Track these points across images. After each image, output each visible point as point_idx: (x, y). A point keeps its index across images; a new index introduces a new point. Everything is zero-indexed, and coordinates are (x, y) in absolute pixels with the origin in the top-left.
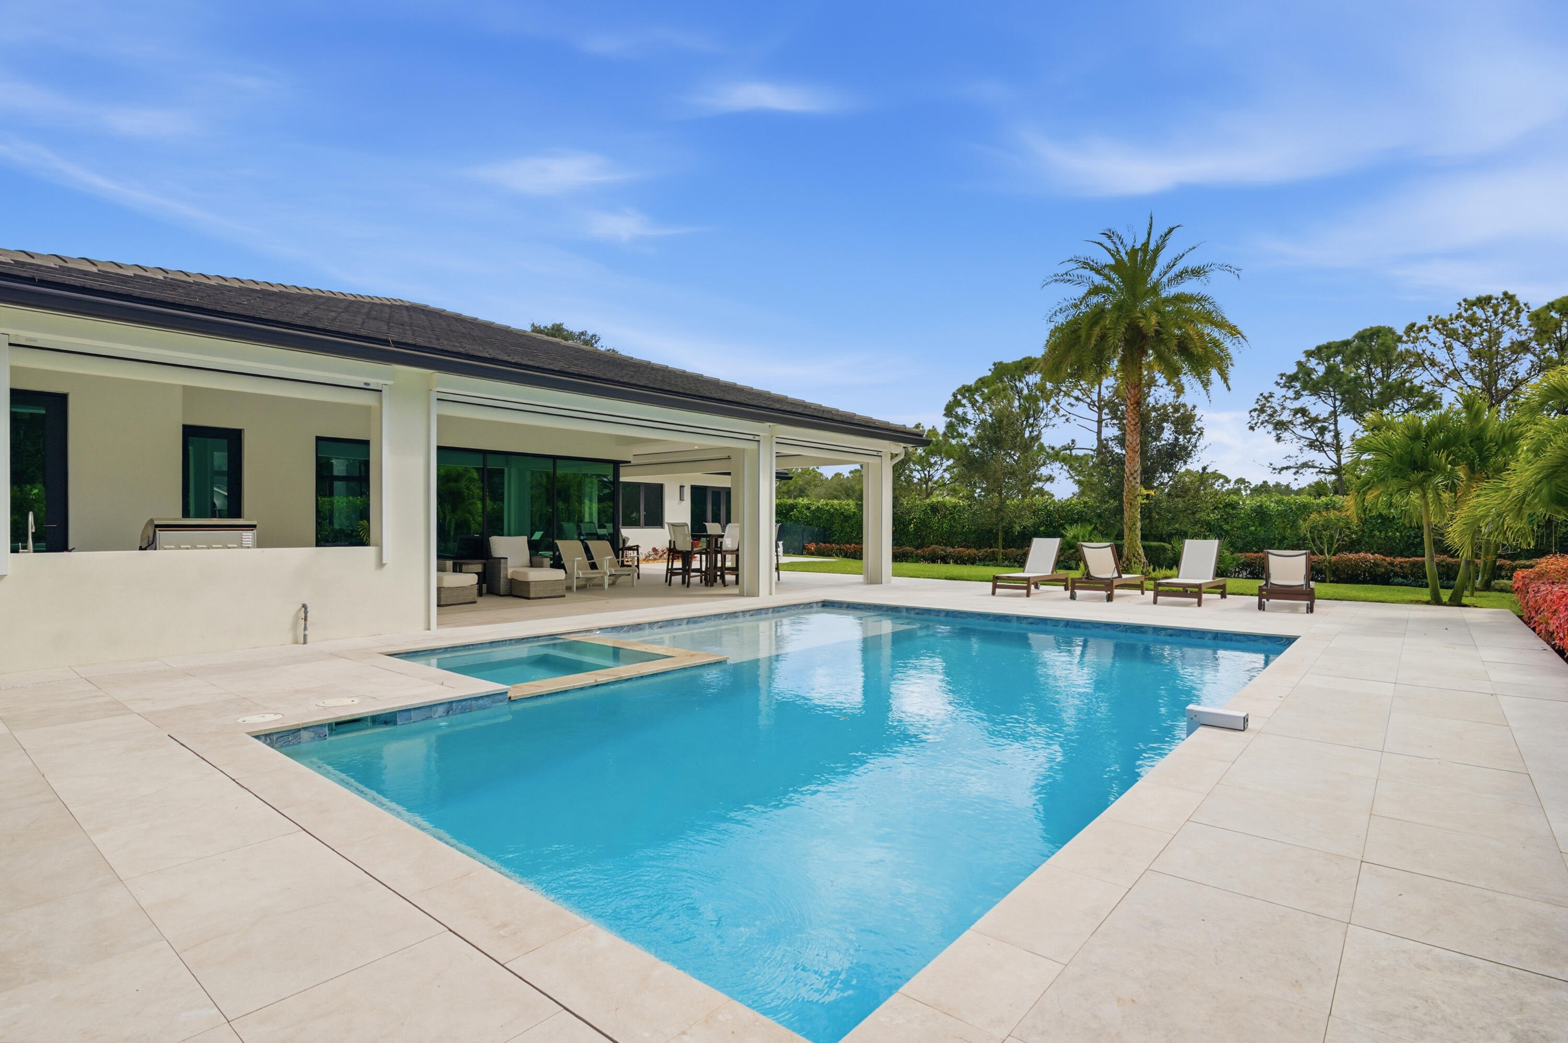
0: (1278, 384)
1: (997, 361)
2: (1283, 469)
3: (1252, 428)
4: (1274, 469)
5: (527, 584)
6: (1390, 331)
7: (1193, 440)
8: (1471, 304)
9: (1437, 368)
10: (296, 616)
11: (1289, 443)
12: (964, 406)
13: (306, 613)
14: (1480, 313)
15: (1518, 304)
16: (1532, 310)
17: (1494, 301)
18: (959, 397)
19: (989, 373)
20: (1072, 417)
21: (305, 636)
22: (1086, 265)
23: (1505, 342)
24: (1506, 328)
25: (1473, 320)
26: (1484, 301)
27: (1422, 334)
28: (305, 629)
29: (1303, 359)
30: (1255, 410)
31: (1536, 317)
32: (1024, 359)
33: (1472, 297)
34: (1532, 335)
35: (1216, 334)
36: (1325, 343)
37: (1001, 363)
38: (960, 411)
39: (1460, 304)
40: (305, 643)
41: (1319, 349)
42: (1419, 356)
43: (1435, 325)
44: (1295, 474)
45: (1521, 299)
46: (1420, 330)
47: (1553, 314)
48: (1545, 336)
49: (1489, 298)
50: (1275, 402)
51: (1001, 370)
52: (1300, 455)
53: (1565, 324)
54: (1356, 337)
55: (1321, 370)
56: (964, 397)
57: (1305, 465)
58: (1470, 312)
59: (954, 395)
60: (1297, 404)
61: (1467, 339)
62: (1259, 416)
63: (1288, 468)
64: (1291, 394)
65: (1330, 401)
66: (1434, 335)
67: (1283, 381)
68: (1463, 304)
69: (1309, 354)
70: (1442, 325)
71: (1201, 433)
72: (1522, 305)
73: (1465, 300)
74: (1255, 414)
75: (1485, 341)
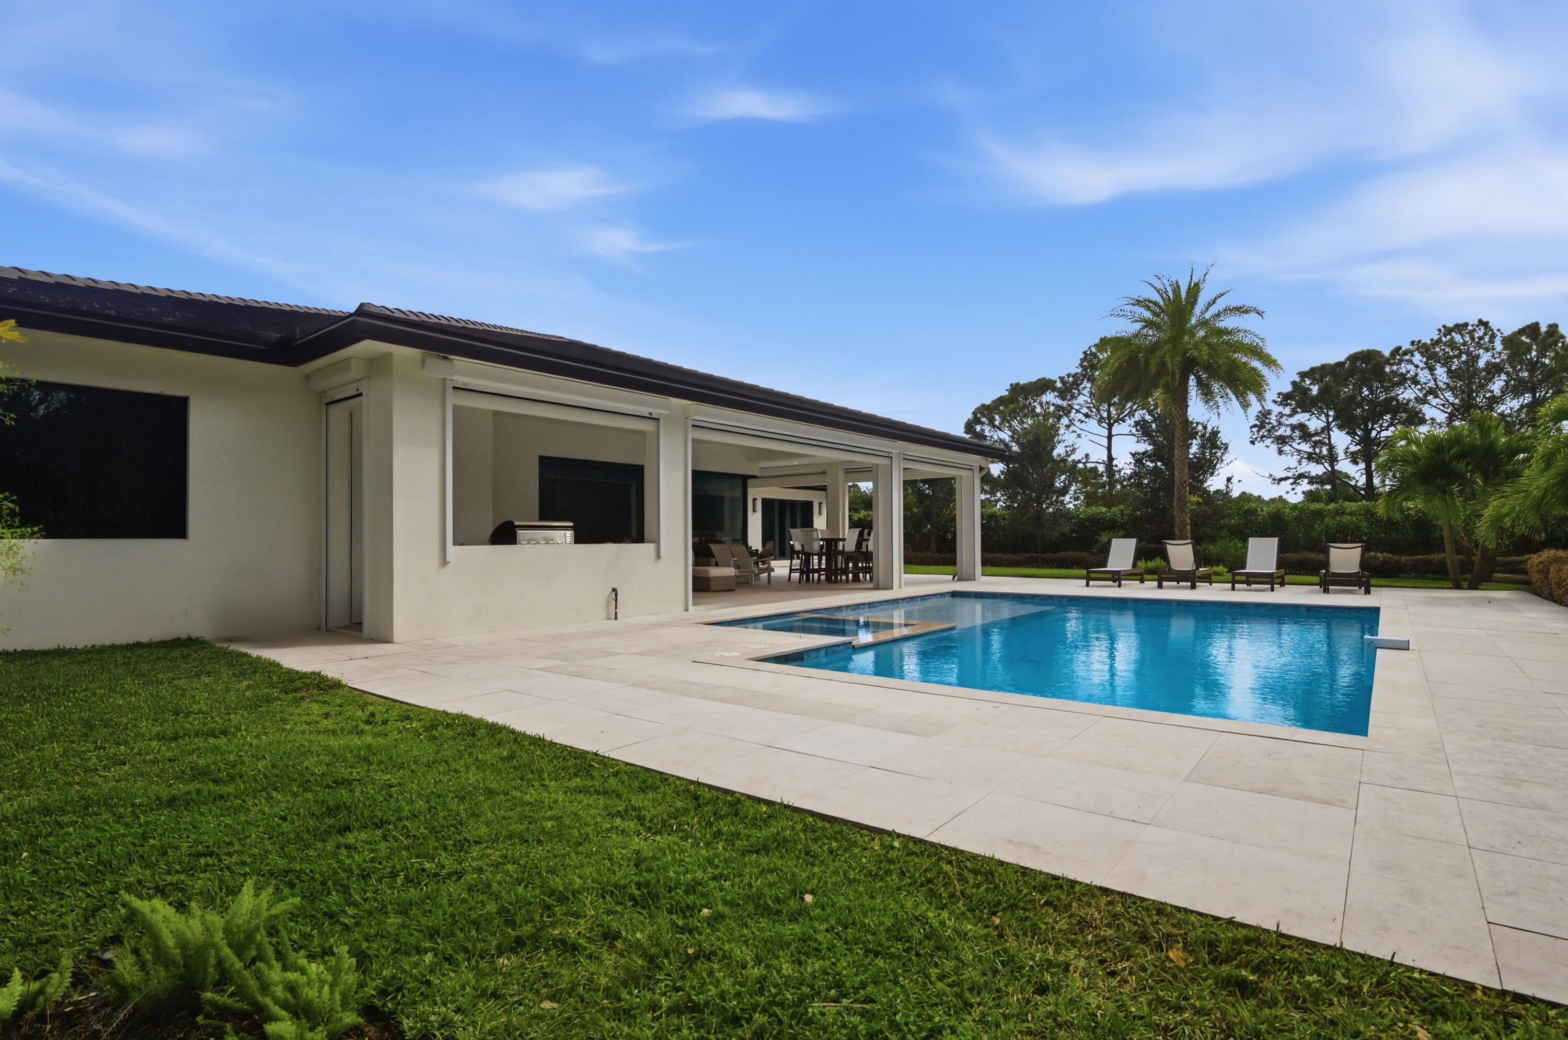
0: (1275, 402)
1: (1014, 382)
2: (1282, 479)
3: (1252, 443)
4: (1274, 479)
5: (709, 579)
6: (1378, 354)
7: (1219, 454)
8: (1448, 331)
9: (1419, 387)
10: (609, 598)
11: (1289, 456)
12: (983, 423)
13: (616, 595)
14: (1458, 338)
15: (1492, 330)
16: (1505, 335)
17: (1470, 328)
18: (979, 415)
19: (1007, 393)
20: (1083, 433)
21: (616, 613)
22: (1138, 303)
23: (1481, 364)
24: (1481, 351)
25: (1452, 344)
26: (1460, 328)
27: (1407, 357)
28: (616, 608)
29: (1298, 380)
30: (1255, 426)
31: (1509, 342)
32: (1039, 380)
33: (1450, 325)
34: (1505, 357)
35: (1256, 364)
36: (1319, 365)
37: (1017, 384)
38: (978, 428)
39: (1440, 330)
40: (616, 619)
41: (1313, 371)
42: (1403, 375)
43: (1417, 349)
44: (1292, 484)
45: (1494, 325)
46: (1405, 353)
47: (1523, 338)
48: (1517, 359)
49: (1466, 325)
50: (1273, 419)
51: (1017, 390)
52: (1299, 467)
53: (1534, 347)
54: (1348, 359)
55: (1315, 390)
56: (984, 416)
57: (1301, 476)
58: (1449, 337)
59: (974, 413)
60: (1294, 420)
61: (1446, 361)
62: (1258, 431)
63: (1287, 478)
64: (1287, 411)
65: (1323, 417)
66: (1417, 358)
67: (1279, 400)
68: (1443, 330)
69: (1303, 375)
70: (1425, 349)
71: (1226, 448)
72: (1495, 331)
73: (1444, 326)
74: (1255, 430)
75: (1463, 362)
